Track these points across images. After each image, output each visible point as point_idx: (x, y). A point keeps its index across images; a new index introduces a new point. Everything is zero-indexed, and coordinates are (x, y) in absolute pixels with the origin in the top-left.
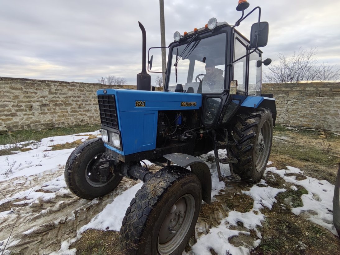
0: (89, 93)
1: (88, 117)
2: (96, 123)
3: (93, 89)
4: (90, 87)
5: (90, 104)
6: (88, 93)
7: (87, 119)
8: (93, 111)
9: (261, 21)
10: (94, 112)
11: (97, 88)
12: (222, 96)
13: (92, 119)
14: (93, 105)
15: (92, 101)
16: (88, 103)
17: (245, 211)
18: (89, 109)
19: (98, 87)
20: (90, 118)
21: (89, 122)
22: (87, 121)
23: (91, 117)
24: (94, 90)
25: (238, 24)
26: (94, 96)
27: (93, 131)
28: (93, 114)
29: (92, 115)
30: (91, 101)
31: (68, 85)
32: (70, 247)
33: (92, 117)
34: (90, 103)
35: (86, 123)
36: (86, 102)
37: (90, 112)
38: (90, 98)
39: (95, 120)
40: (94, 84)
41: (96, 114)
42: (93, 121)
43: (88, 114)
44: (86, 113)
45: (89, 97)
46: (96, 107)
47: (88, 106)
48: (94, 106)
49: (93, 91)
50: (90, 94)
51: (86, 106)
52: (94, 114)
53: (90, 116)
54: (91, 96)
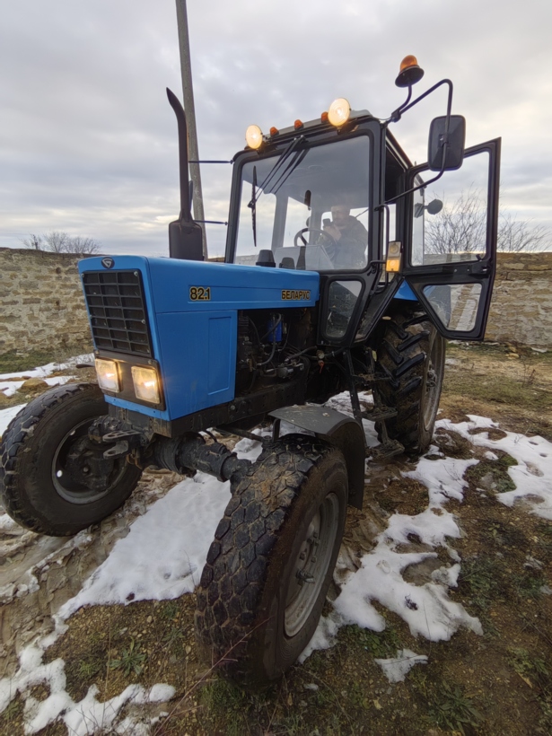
0: (11, 273)
1: (12, 334)
2: (36, 349)
3: (20, 264)
4: (11, 259)
5: (15, 303)
6: (6, 273)
7: (9, 340)
8: (25, 320)
9: (452, 113)
10: (28, 321)
11: (31, 262)
12: (364, 276)
13: (25, 338)
14: (24, 303)
15: (19, 294)
16: (8, 299)
17: (417, 512)
18: (15, 314)
19: (33, 258)
20: (18, 337)
21: (15, 347)
22: (11, 345)
23: (19, 335)
24: (23, 265)
25: (396, 116)
26: (23, 280)
27: (32, 369)
28: (25, 326)
29: (22, 329)
30: (16, 293)
32: (46, 658)
33: (23, 333)
34: (15, 299)
35: (9, 349)
36: (4, 296)
37: (17, 322)
38: (14, 287)
39: (30, 341)
40: (21, 252)
41: (32, 327)
42: (26, 343)
43: (10, 327)
44: (7, 325)
45: (10, 285)
46: (31, 309)
47: (10, 306)
48: (25, 306)
49: (19, 269)
50: (13, 277)
51: (5, 306)
52: (29, 325)
53: (16, 333)
54: (17, 281)
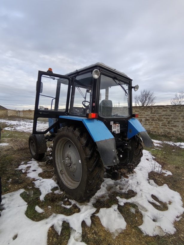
1: (174, 131)
4: (180, 108)
16: (176, 120)
18: (177, 125)
20: (176, 133)
22: (173, 134)
30: (179, 119)
31: (163, 107)
37: (177, 128)
44: (173, 128)
48: (182, 123)
49: (183, 111)
50: (180, 113)
51: (174, 122)
52: (181, 129)
